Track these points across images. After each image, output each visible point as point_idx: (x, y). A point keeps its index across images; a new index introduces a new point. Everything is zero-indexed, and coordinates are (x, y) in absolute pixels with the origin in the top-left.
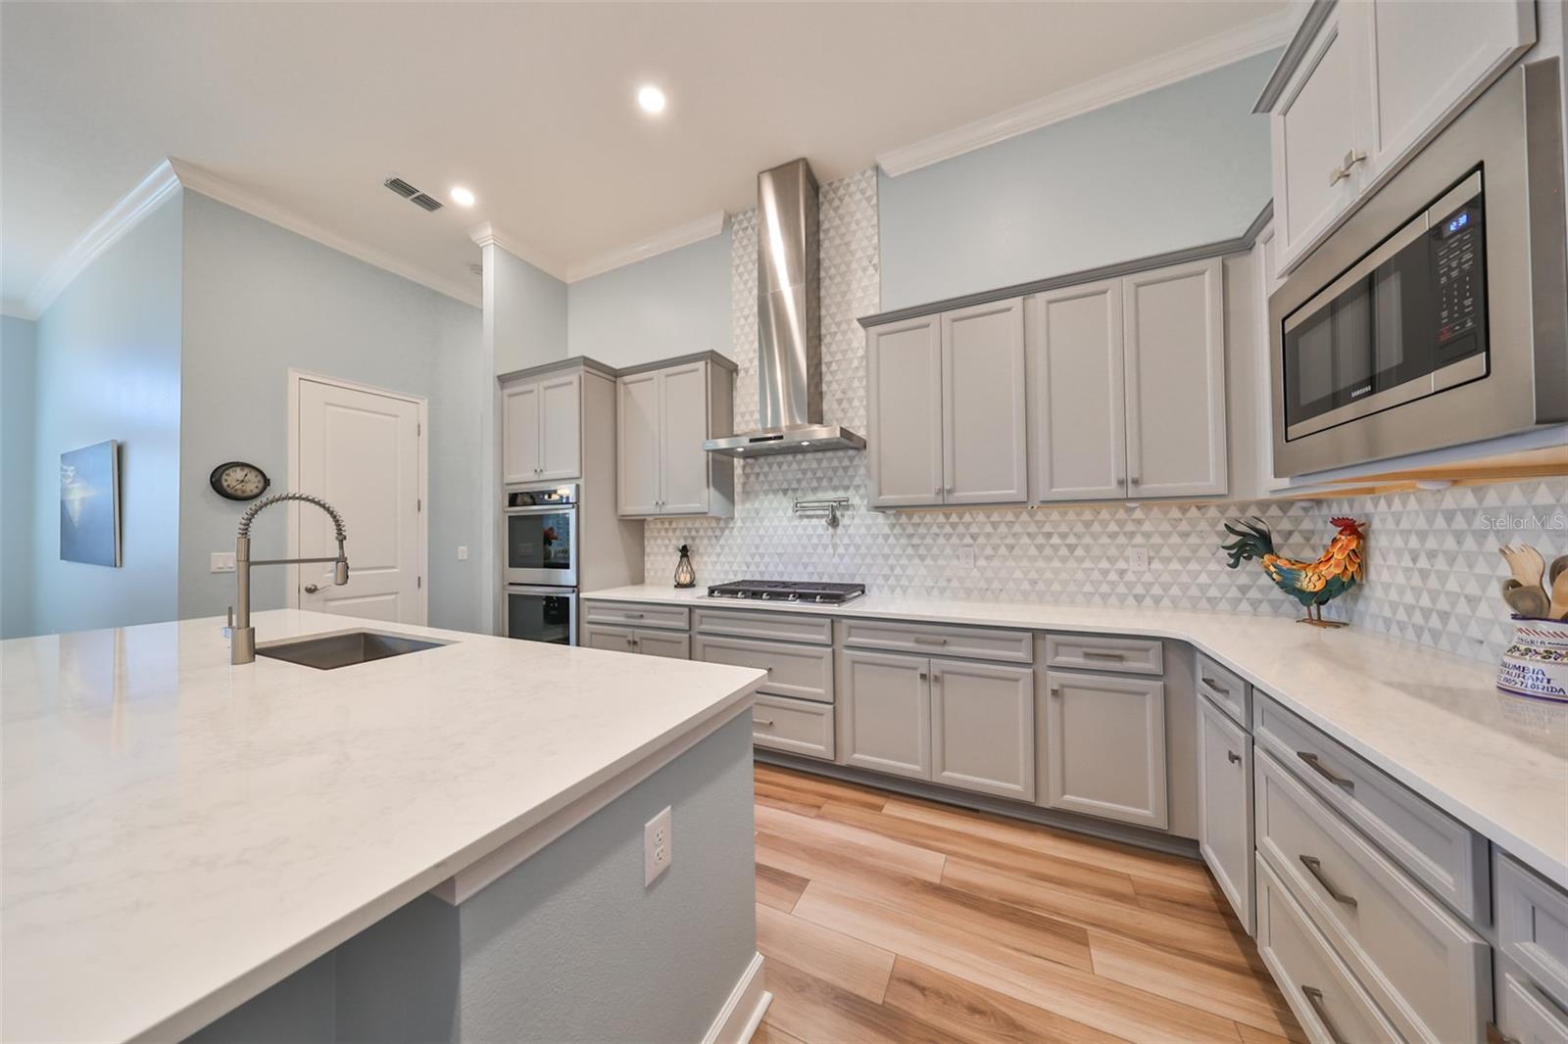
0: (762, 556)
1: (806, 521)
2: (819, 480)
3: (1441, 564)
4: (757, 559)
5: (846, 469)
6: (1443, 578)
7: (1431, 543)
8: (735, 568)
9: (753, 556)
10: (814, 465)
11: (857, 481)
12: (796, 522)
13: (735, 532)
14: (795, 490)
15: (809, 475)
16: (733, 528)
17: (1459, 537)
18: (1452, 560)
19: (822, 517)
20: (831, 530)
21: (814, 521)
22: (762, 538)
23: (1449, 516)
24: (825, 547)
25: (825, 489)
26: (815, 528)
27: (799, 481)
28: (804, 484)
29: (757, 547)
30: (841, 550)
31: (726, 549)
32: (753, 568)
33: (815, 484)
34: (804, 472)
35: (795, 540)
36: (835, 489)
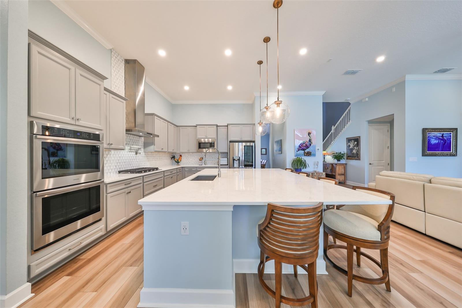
0: (120, 163)
1: (130, 153)
2: (133, 142)
3: (189, 158)
4: (119, 164)
5: (138, 141)
6: (189, 159)
7: (188, 157)
8: (112, 168)
9: (117, 163)
10: (132, 138)
11: (140, 144)
12: (128, 153)
13: (112, 155)
14: (128, 144)
15: (131, 141)
16: (111, 154)
17: (191, 156)
18: (190, 158)
19: (133, 152)
20: (135, 155)
21: (132, 153)
22: (120, 157)
23: (190, 155)
24: (134, 160)
25: (135, 145)
26: (132, 155)
27: (129, 142)
28: (130, 143)
29: (119, 160)
30: (137, 160)
31: (109, 162)
32: (117, 167)
33: (133, 143)
34: (130, 139)
35: (128, 158)
36: (136, 145)
